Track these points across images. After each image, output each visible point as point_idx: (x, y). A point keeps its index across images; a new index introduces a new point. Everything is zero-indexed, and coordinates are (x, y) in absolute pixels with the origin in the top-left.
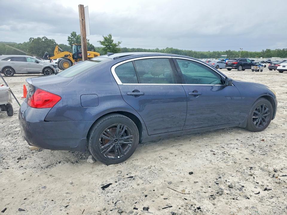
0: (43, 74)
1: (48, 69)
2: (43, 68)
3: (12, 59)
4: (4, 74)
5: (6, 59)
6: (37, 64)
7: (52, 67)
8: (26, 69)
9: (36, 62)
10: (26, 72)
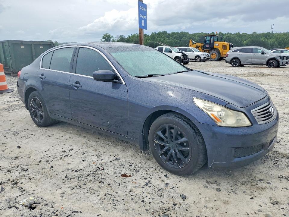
0: (267, 66)
1: (273, 60)
2: (267, 59)
3: (241, 51)
4: (232, 65)
5: (236, 51)
6: (263, 55)
7: (278, 58)
8: (250, 60)
9: (262, 53)
10: (250, 63)
